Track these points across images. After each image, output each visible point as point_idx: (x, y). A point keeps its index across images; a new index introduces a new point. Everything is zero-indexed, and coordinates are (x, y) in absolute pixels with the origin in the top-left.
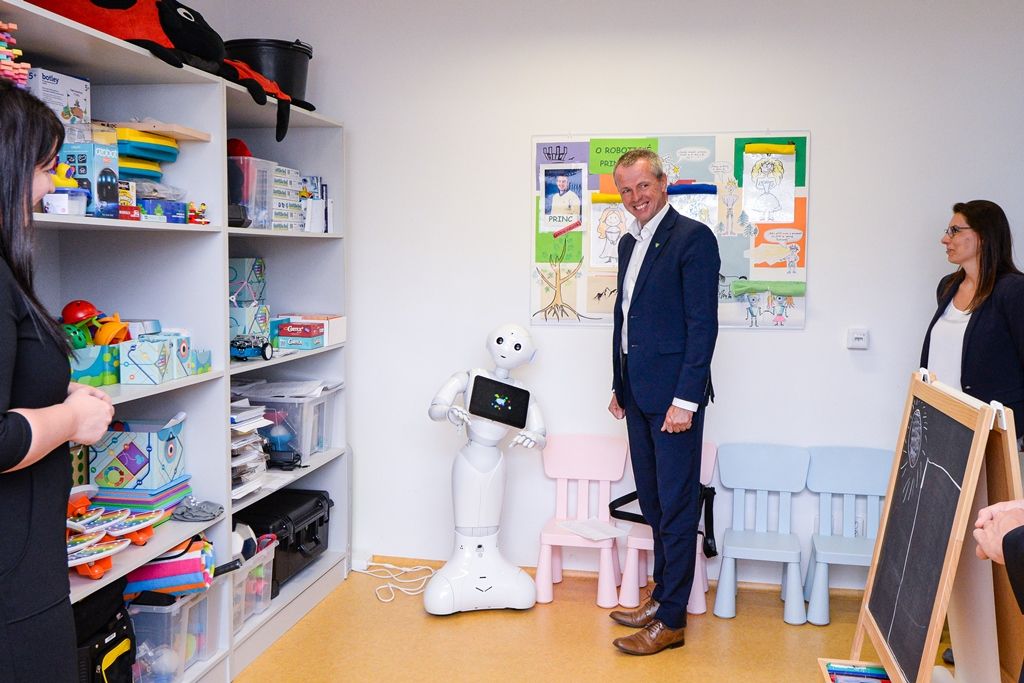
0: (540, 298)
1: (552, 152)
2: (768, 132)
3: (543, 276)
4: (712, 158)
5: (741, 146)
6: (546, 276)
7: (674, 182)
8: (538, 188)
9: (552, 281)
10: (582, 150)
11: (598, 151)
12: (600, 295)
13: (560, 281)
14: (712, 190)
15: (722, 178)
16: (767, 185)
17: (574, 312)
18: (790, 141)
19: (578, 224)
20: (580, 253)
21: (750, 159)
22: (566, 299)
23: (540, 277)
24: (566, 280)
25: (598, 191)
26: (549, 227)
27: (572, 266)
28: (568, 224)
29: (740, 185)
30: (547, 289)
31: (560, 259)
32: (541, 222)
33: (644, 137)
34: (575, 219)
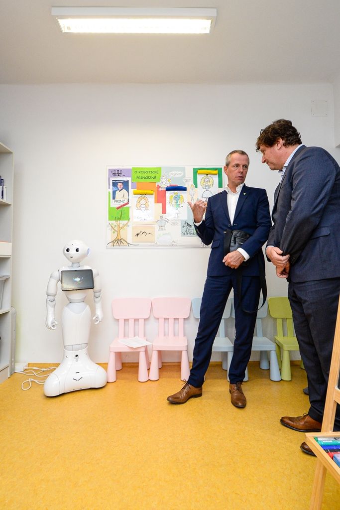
0: (110, 236)
1: (116, 173)
2: (206, 166)
3: (112, 227)
4: (184, 176)
5: (196, 171)
6: (113, 227)
7: (169, 186)
8: (109, 188)
9: (116, 229)
10: (128, 172)
11: (136, 172)
12: (138, 234)
13: (120, 228)
14: (184, 189)
15: (189, 184)
16: (207, 187)
17: (126, 242)
18: (216, 169)
19: (127, 204)
20: (128, 216)
21: (199, 177)
22: (122, 236)
23: (111, 227)
24: (122, 228)
25: (136, 189)
26: (115, 205)
27: (125, 222)
28: (123, 203)
29: (196, 187)
30: (114, 232)
31: (120, 219)
32: (111, 202)
33: (155, 167)
34: (126, 201)
